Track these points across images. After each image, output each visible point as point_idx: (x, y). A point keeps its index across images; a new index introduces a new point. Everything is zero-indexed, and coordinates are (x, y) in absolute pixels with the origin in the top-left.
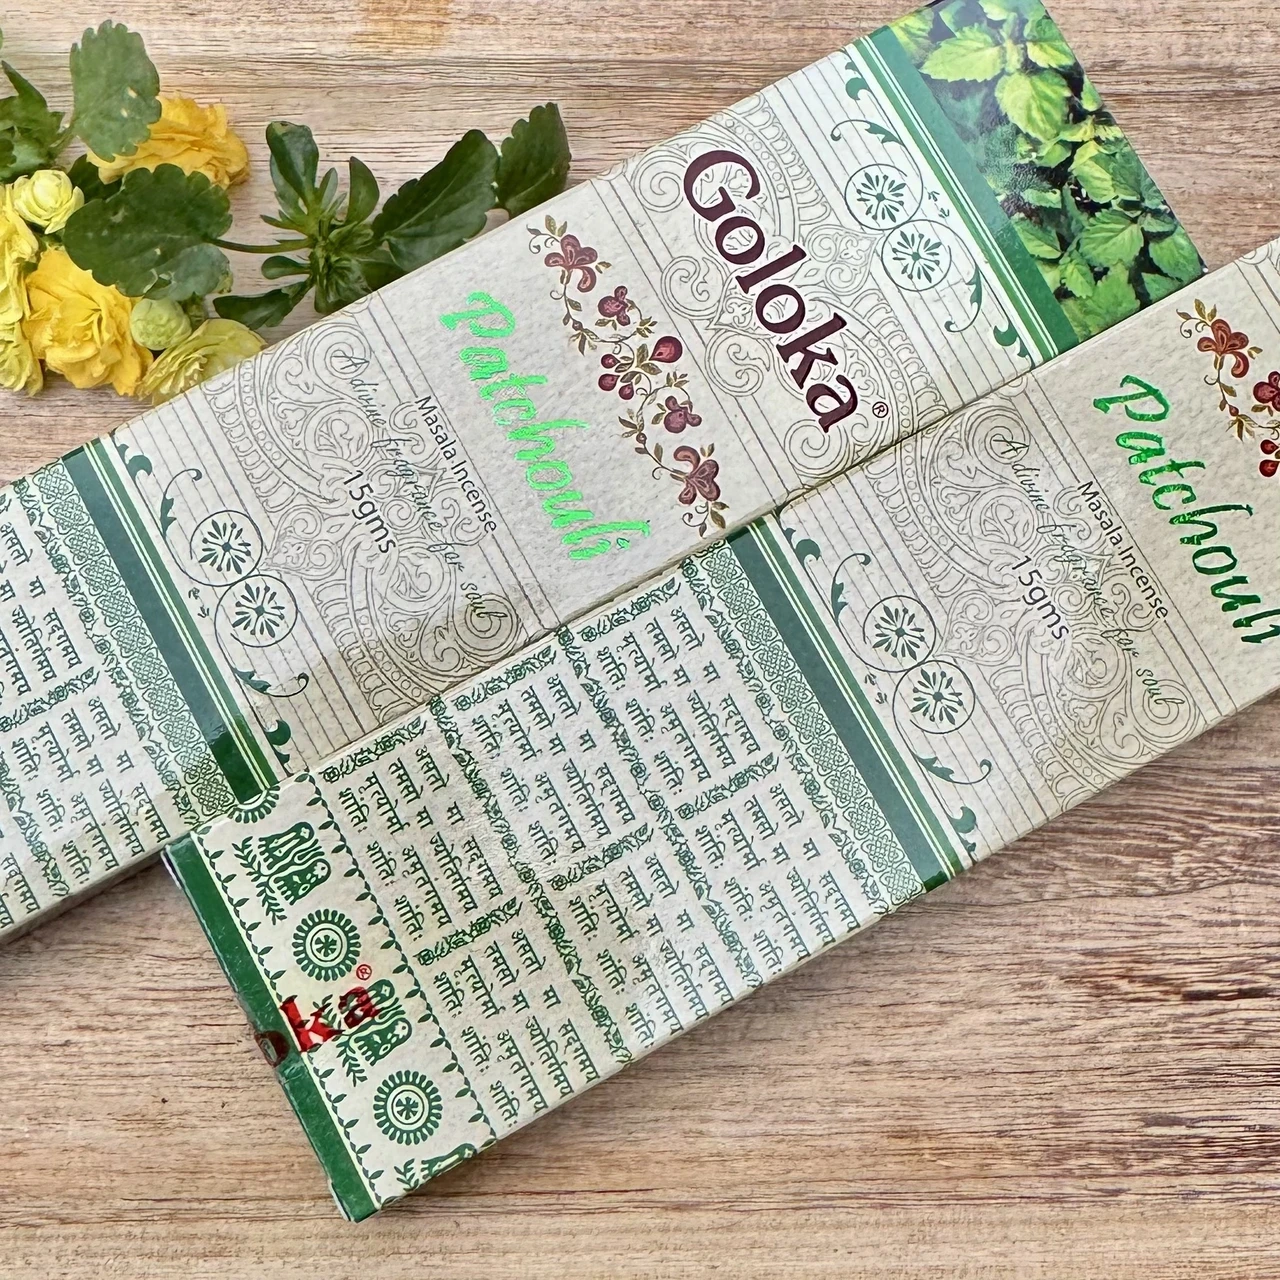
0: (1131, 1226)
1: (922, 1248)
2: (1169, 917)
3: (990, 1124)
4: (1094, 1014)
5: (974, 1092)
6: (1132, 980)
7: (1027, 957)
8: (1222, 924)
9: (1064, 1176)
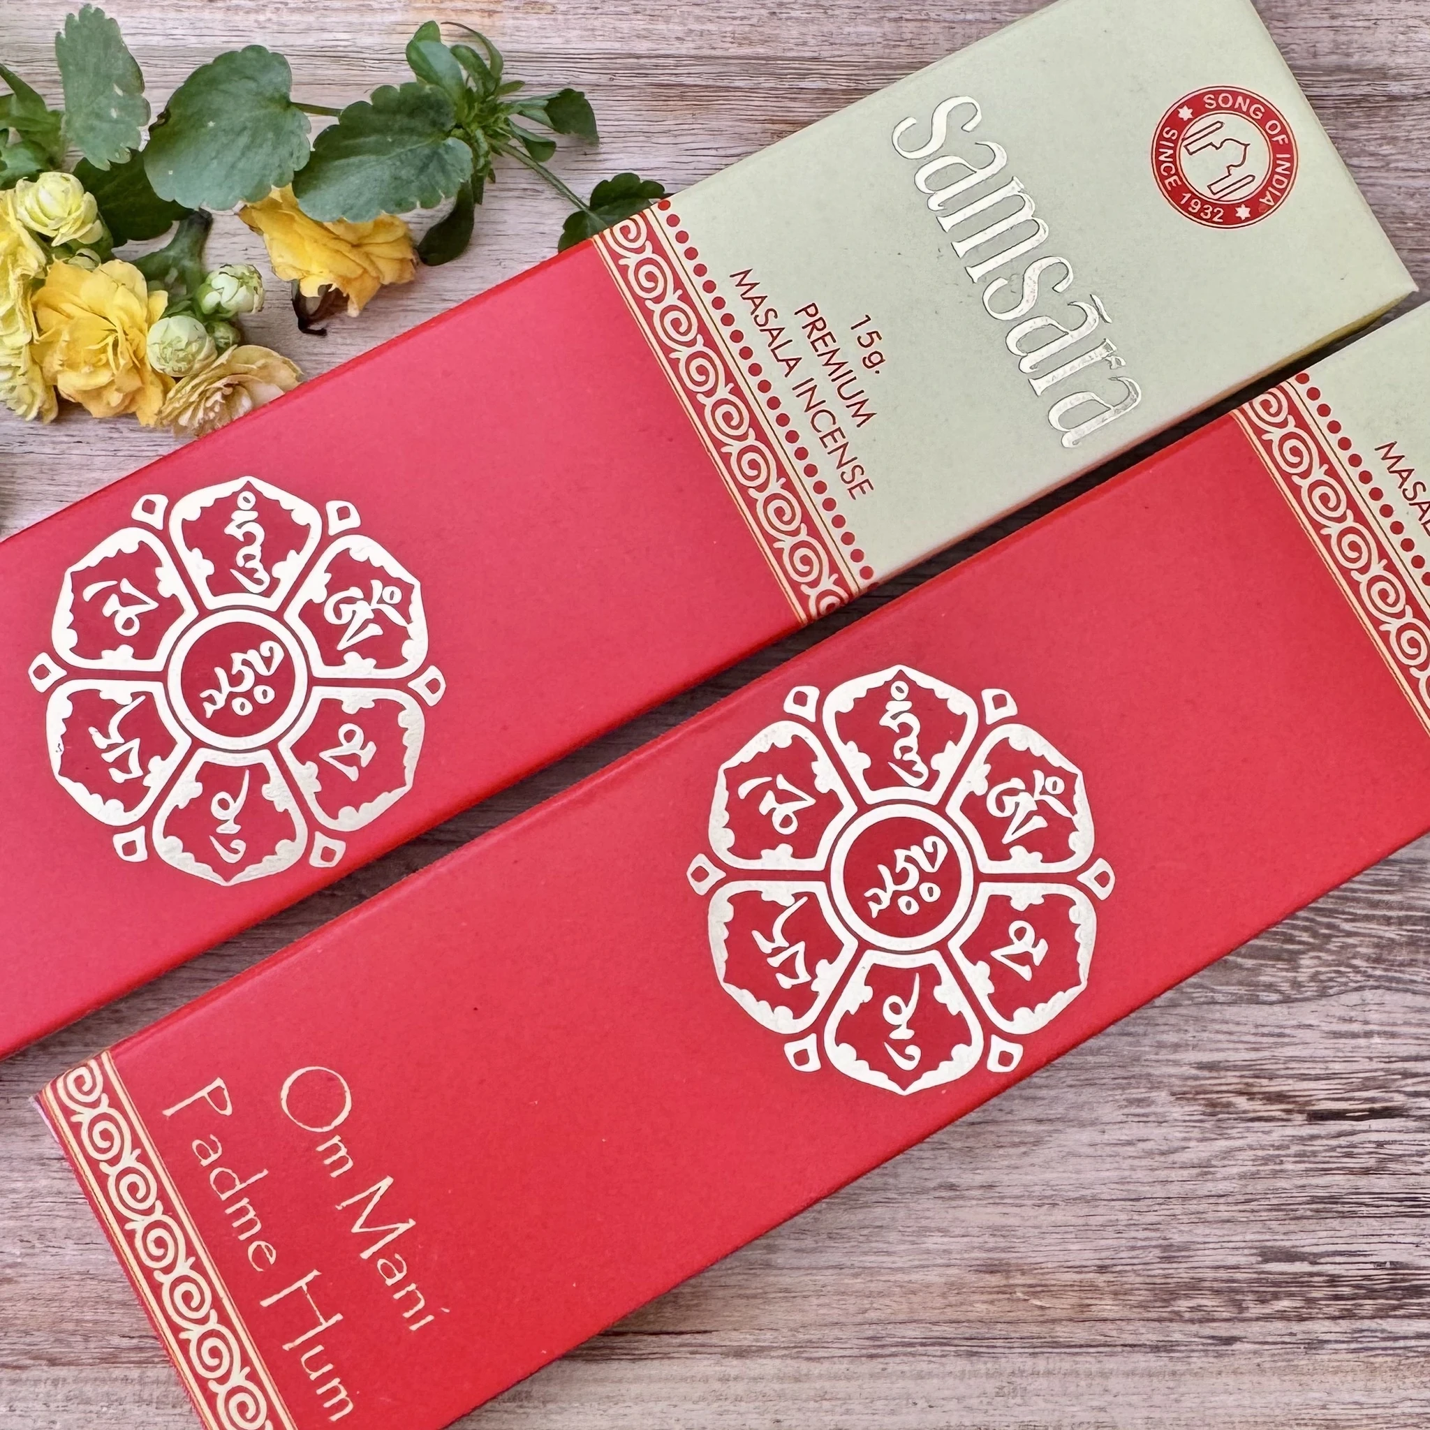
0: (1246, 1378)
1: (1012, 1402)
2: (1293, 1027)
3: (1089, 1258)
4: (1208, 1135)
5: (1074, 1221)
6: (1251, 1096)
7: (1136, 1070)
8: (1354, 1035)
9: (1171, 1320)
